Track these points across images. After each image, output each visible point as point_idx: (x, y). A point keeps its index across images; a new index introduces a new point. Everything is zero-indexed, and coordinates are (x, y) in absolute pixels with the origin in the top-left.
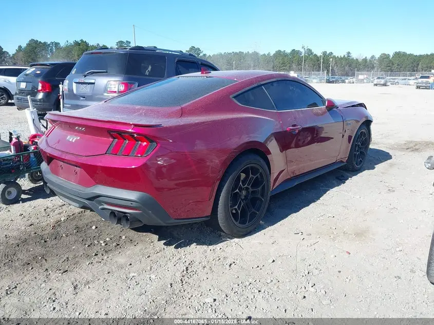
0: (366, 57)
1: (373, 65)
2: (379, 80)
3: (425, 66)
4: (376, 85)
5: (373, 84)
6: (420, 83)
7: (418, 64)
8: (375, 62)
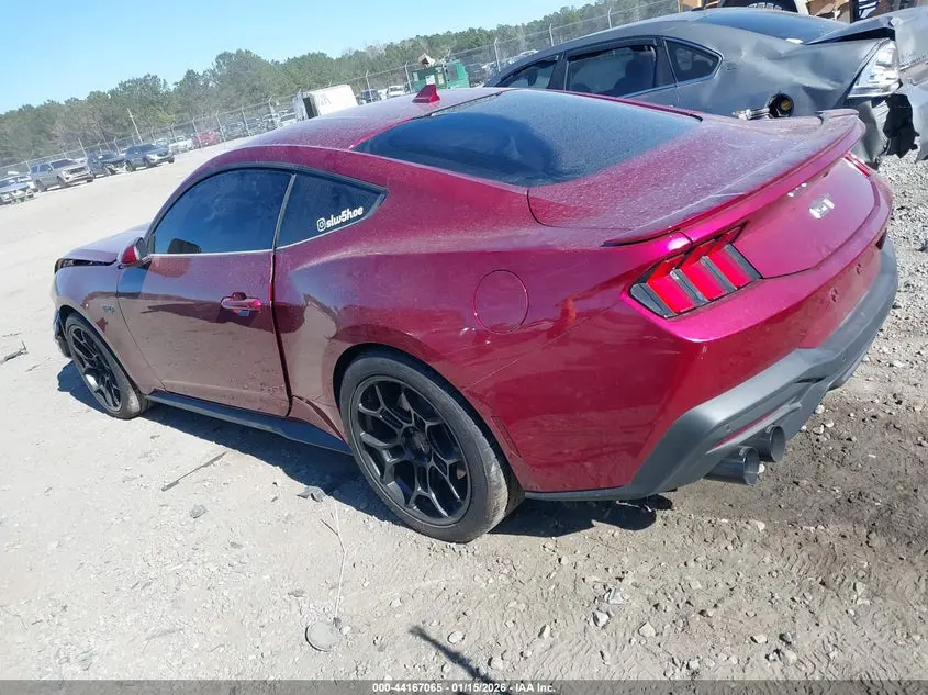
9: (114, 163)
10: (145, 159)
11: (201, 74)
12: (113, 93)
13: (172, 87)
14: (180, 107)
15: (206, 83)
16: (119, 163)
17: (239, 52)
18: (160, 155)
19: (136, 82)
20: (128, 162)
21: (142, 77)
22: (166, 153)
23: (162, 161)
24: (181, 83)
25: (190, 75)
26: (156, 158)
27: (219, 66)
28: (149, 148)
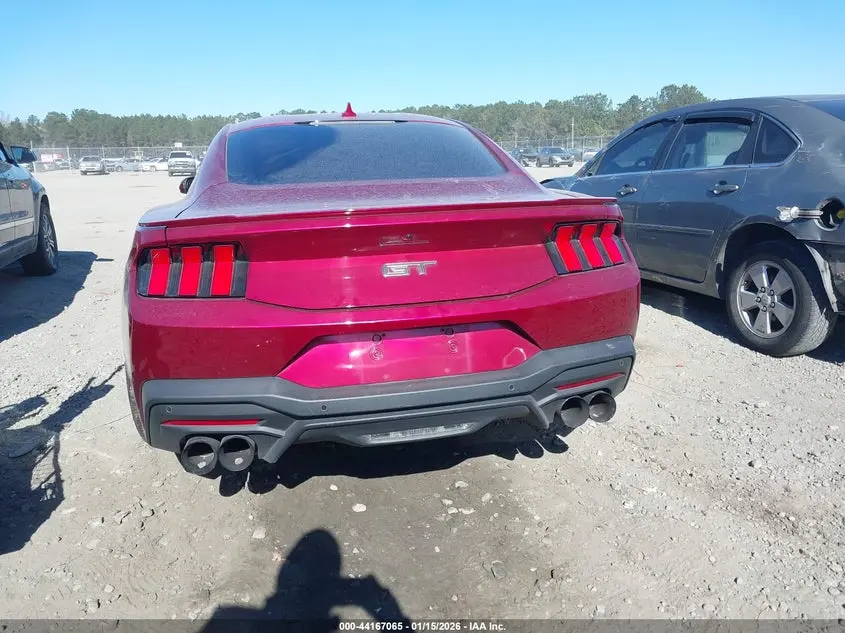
0: (17, 120)
1: (38, 136)
2: (89, 164)
3: (138, 137)
4: (85, 173)
5: (78, 172)
6: (174, 166)
7: (126, 135)
8: (40, 128)
9: (529, 157)
10: (551, 160)
11: (643, 100)
12: (566, 103)
13: (615, 107)
14: (615, 125)
15: (645, 108)
16: (531, 158)
17: (685, 86)
18: (563, 158)
19: (588, 98)
20: (538, 159)
21: (594, 95)
22: (568, 158)
23: (562, 163)
24: (624, 106)
25: (634, 100)
26: (559, 160)
27: (662, 96)
28: (558, 151)
